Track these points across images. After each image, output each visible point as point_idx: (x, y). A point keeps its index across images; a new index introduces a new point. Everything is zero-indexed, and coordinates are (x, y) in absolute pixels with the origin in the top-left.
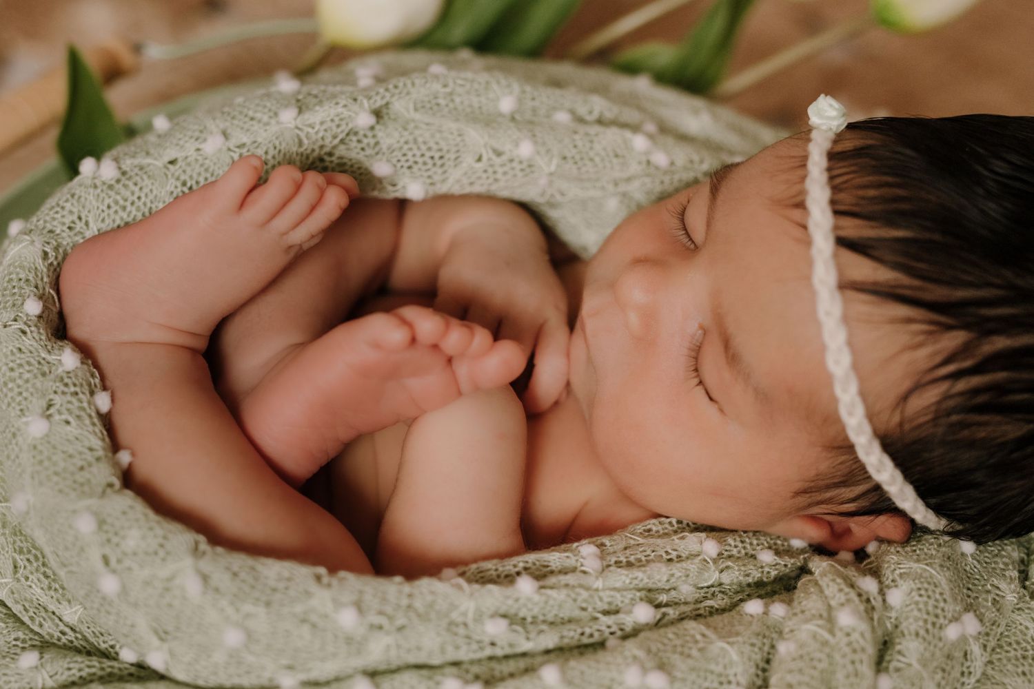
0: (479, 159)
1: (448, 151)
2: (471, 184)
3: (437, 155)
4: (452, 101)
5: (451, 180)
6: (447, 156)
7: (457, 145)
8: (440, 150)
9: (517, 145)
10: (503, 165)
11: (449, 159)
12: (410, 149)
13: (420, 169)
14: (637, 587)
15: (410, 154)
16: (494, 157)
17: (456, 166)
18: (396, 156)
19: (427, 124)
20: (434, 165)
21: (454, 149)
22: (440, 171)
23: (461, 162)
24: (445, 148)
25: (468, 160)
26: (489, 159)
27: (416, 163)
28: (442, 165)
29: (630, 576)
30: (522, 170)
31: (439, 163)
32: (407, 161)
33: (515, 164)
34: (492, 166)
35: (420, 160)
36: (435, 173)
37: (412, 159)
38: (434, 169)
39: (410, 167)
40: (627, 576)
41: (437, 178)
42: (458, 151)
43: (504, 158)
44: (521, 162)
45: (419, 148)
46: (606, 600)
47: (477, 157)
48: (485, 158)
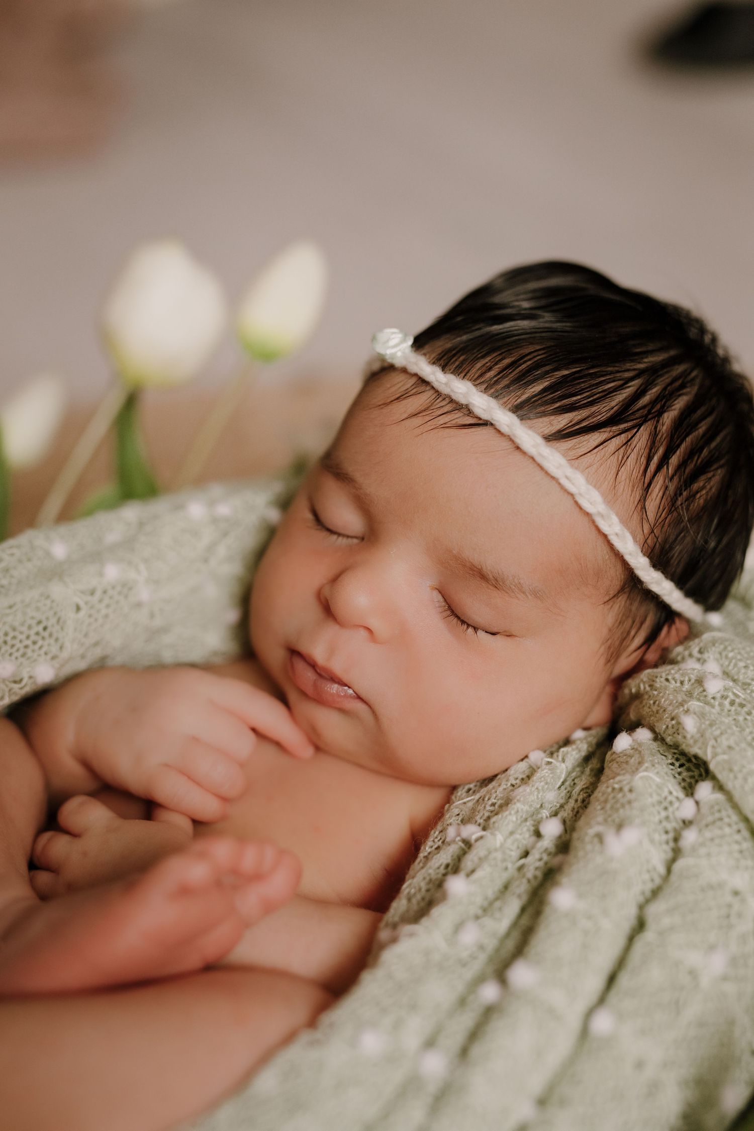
0: (78, 608)
1: (47, 619)
2: (86, 635)
3: (40, 628)
4: (12, 577)
5: (68, 645)
6: (49, 624)
7: (51, 608)
8: (39, 622)
9: (101, 574)
10: (101, 601)
11: (53, 626)
12: (14, 638)
13: (33, 651)
14: (522, 819)
15: (16, 642)
16: (89, 598)
17: (62, 629)
18: (6, 651)
19: (10, 607)
20: (43, 638)
21: (51, 613)
22: (52, 641)
23: (65, 622)
24: (43, 618)
25: (70, 616)
26: (86, 603)
27: (26, 647)
28: (51, 635)
29: (513, 812)
30: (120, 593)
31: (46, 634)
32: (18, 650)
33: (110, 592)
34: (92, 607)
35: (29, 642)
36: (49, 645)
37: (21, 646)
38: (46, 643)
39: (24, 655)
40: (510, 814)
41: (54, 649)
42: (55, 613)
43: (98, 593)
44: (113, 588)
45: (21, 633)
46: (514, 847)
47: (75, 608)
48: (82, 604)
